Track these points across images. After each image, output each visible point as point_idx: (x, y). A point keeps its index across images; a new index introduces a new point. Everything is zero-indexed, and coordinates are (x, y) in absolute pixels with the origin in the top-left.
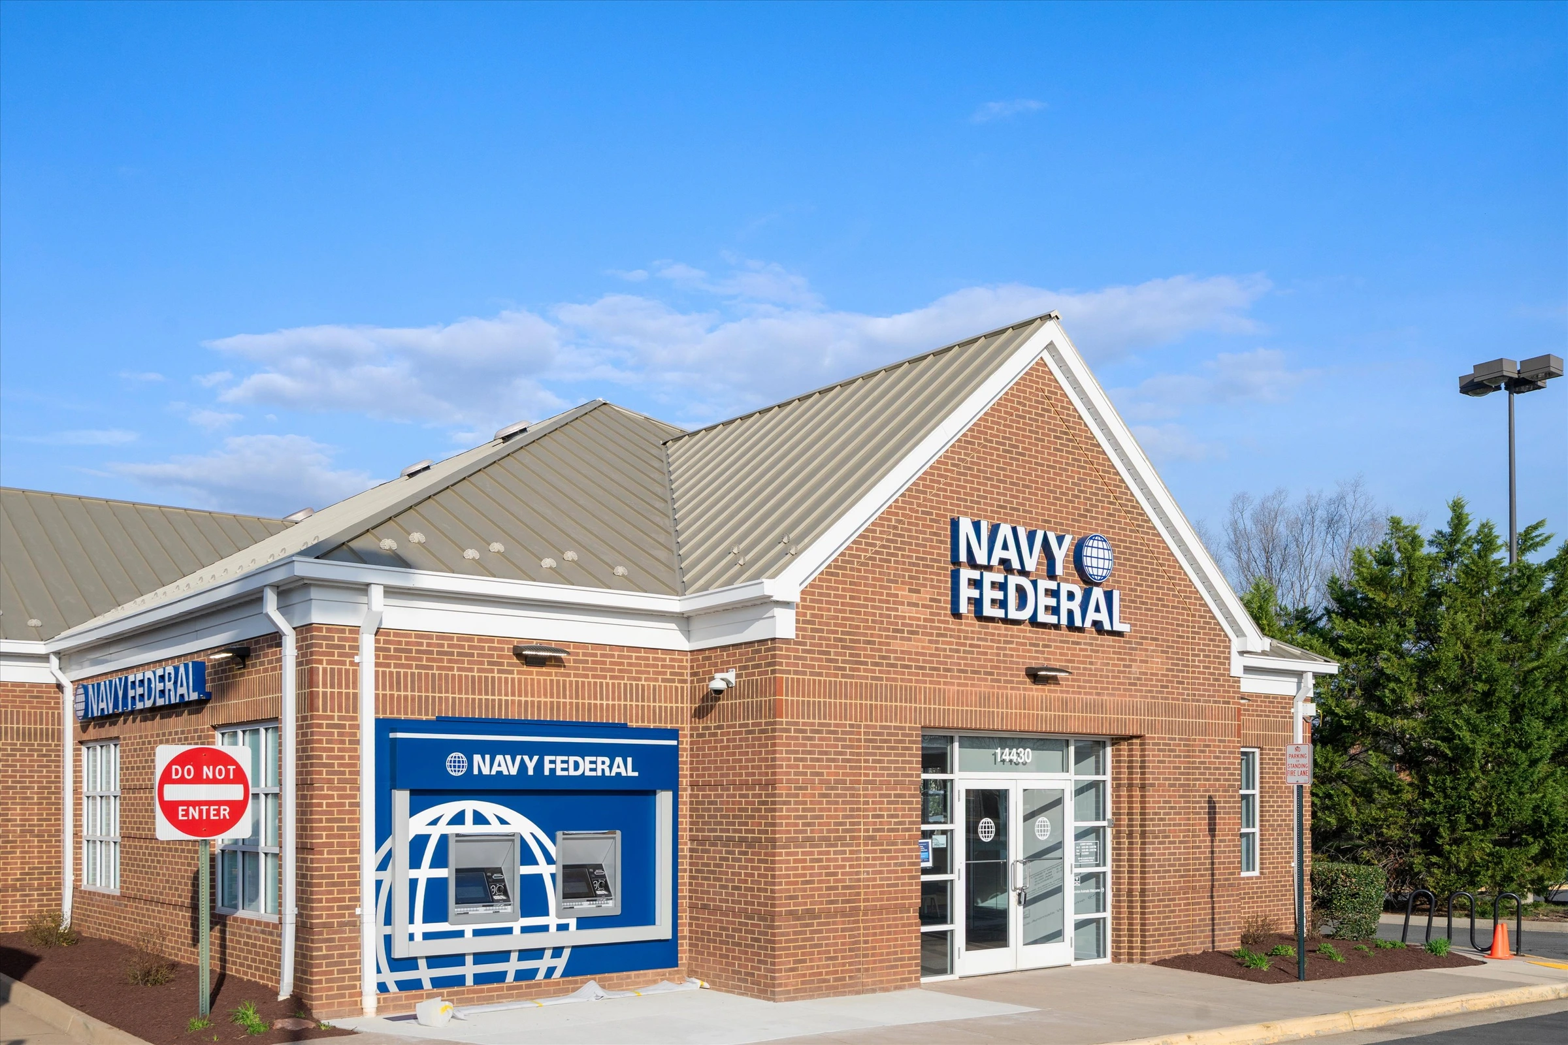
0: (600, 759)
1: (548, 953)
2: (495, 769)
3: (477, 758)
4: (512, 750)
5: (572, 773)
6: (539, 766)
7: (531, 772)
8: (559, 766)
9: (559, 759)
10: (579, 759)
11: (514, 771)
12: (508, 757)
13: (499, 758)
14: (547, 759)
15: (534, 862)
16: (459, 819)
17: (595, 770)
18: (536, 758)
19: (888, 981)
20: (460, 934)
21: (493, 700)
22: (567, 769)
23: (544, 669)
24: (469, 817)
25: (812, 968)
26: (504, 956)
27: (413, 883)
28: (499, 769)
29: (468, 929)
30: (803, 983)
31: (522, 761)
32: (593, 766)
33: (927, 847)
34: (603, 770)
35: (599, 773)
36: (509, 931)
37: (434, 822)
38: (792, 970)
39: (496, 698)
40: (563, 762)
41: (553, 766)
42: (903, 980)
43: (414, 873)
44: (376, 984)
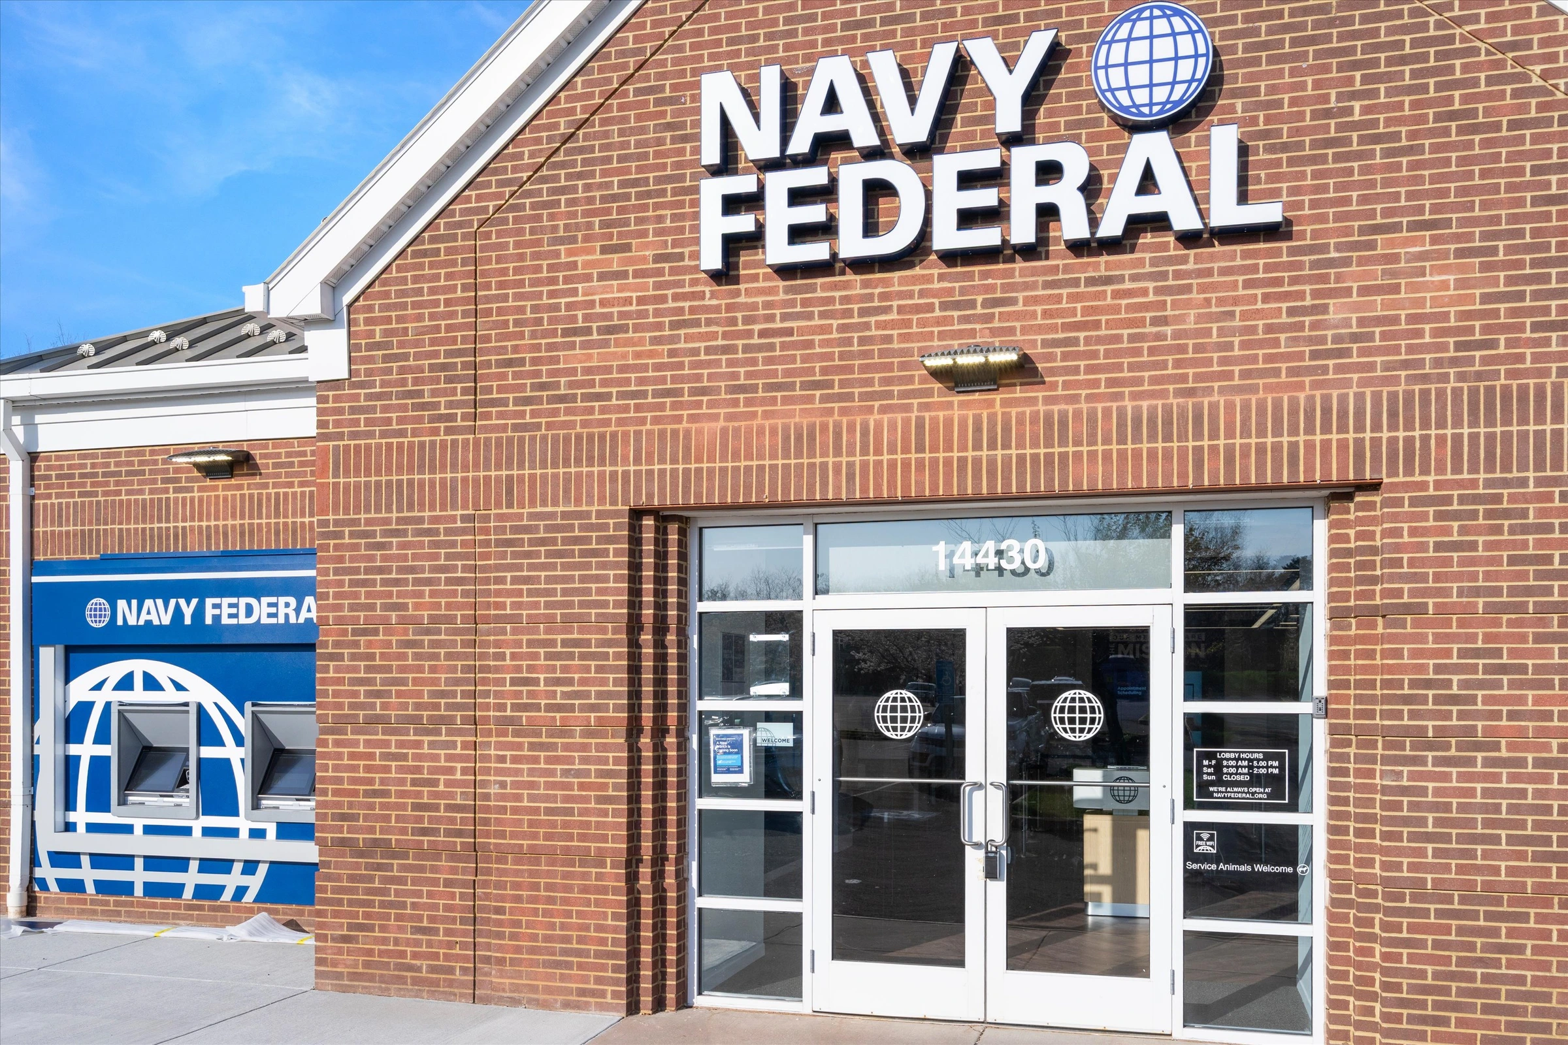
0: (282, 600)
1: (238, 867)
2: (144, 617)
3: (122, 604)
4: (164, 591)
5: (243, 620)
6: (199, 613)
7: (188, 621)
8: (226, 611)
9: (226, 601)
10: (252, 601)
11: (166, 620)
12: (160, 602)
13: (149, 603)
14: (209, 602)
15: (221, 743)
16: (126, 683)
17: (275, 615)
18: (194, 601)
19: (548, 990)
20: (128, 829)
21: (168, 529)
22: (236, 616)
23: (233, 481)
24: (138, 681)
25: (385, 941)
26: (180, 864)
27: (70, 764)
28: (149, 618)
29: (138, 825)
30: (367, 965)
31: (177, 606)
32: (273, 610)
33: (737, 745)
34: (287, 616)
35: (282, 620)
36: (186, 831)
37: (98, 687)
38: (345, 939)
39: (171, 525)
40: (231, 606)
41: (217, 612)
42: (582, 992)
43: (74, 750)
44: (32, 879)
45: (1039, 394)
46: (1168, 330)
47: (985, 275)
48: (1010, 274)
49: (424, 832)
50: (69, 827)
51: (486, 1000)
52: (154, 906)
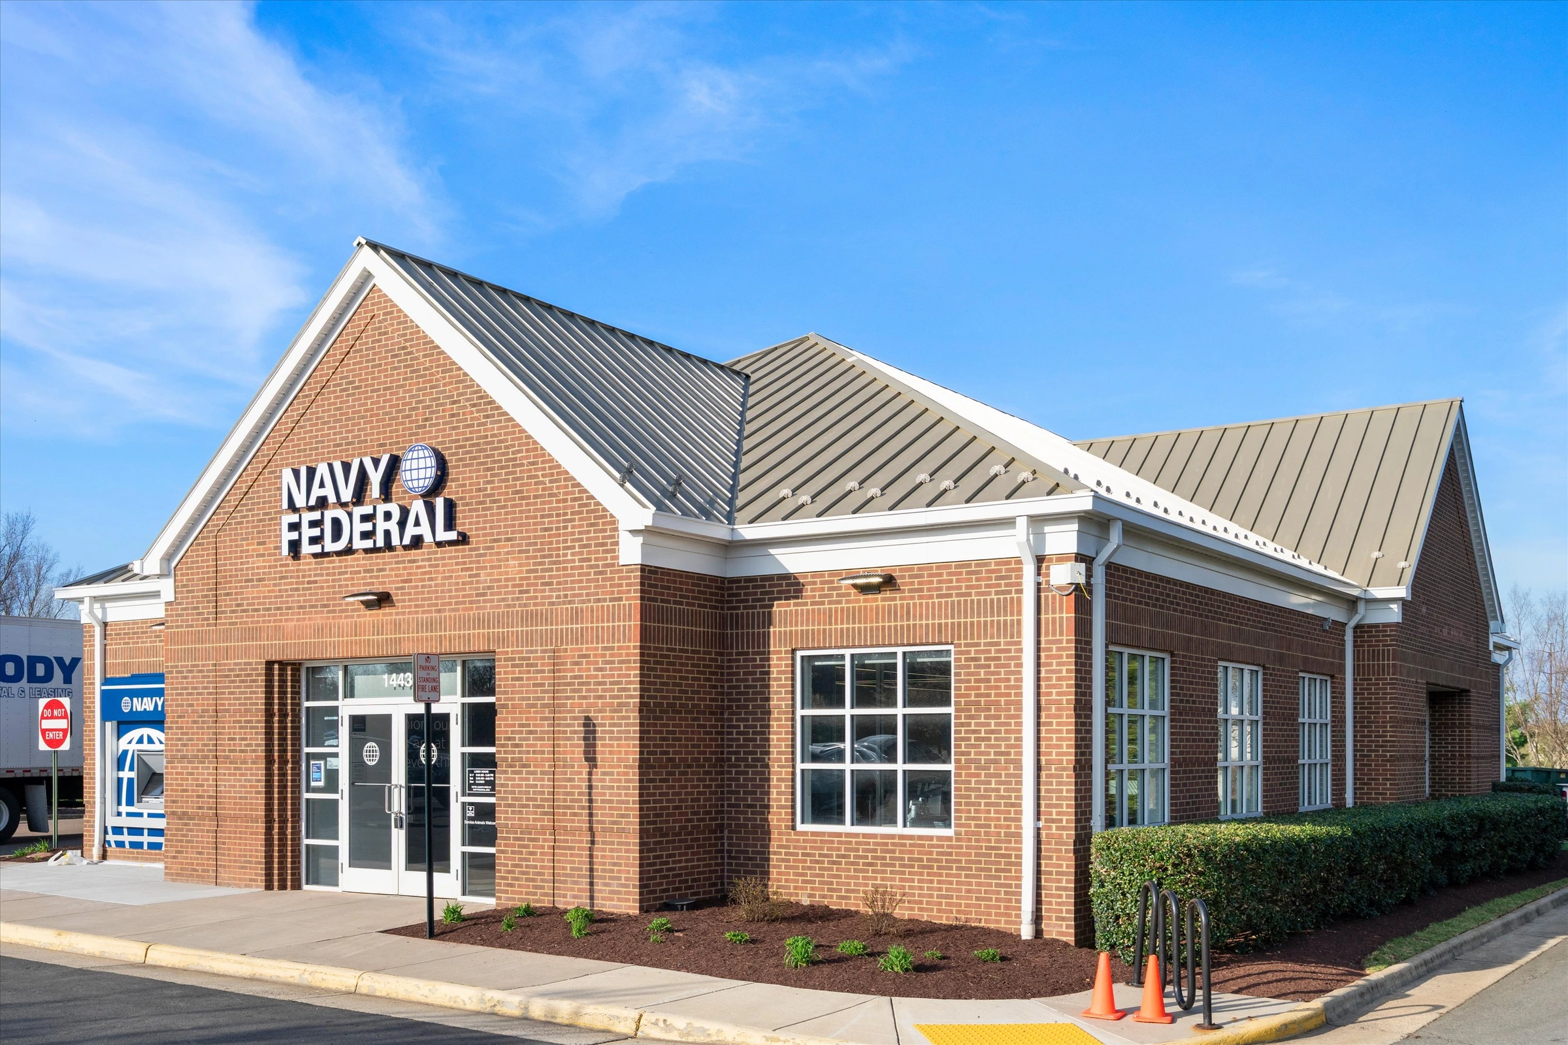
4: (151, 694)
7: (160, 709)
12: (149, 699)
13: (145, 699)
16: (140, 740)
18: (162, 699)
19: (240, 879)
20: (140, 815)
24: (145, 739)
27: (120, 780)
28: (145, 707)
29: (145, 813)
31: (156, 701)
33: (319, 768)
36: (164, 816)
37: (130, 742)
38: (174, 857)
42: (251, 880)
43: (121, 774)
44: (105, 841)
45: (393, 611)
46: (433, 583)
47: (377, 558)
48: (384, 558)
49: (200, 808)
50: (119, 814)
51: (220, 885)
52: (151, 854)
